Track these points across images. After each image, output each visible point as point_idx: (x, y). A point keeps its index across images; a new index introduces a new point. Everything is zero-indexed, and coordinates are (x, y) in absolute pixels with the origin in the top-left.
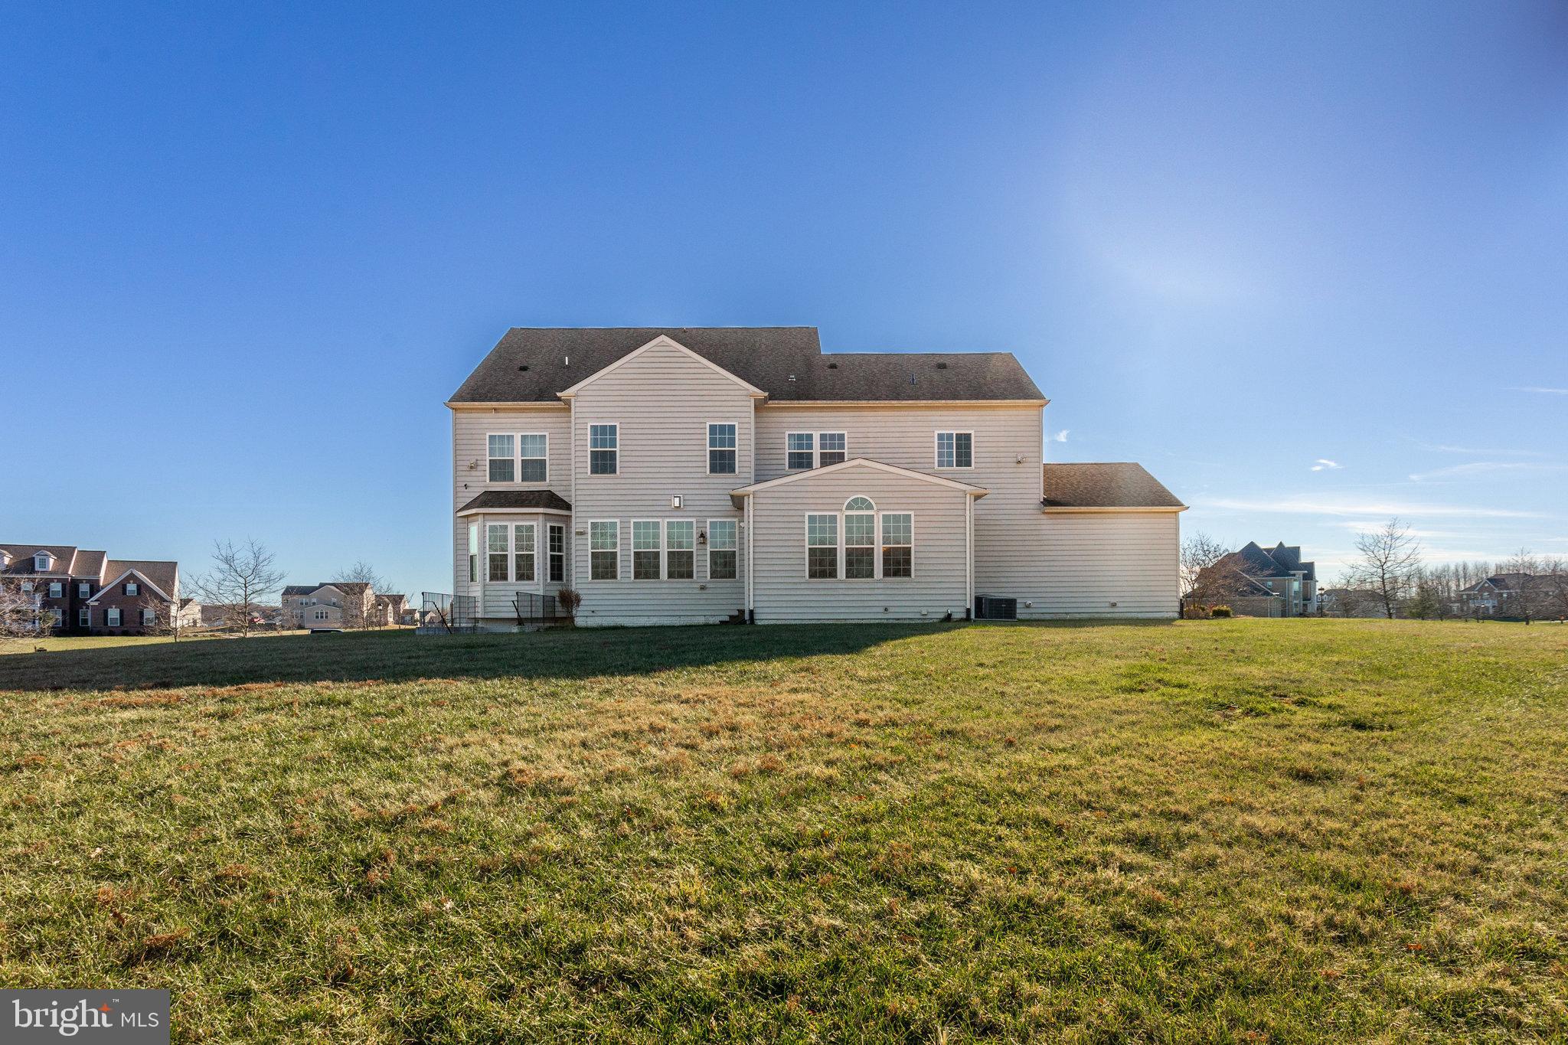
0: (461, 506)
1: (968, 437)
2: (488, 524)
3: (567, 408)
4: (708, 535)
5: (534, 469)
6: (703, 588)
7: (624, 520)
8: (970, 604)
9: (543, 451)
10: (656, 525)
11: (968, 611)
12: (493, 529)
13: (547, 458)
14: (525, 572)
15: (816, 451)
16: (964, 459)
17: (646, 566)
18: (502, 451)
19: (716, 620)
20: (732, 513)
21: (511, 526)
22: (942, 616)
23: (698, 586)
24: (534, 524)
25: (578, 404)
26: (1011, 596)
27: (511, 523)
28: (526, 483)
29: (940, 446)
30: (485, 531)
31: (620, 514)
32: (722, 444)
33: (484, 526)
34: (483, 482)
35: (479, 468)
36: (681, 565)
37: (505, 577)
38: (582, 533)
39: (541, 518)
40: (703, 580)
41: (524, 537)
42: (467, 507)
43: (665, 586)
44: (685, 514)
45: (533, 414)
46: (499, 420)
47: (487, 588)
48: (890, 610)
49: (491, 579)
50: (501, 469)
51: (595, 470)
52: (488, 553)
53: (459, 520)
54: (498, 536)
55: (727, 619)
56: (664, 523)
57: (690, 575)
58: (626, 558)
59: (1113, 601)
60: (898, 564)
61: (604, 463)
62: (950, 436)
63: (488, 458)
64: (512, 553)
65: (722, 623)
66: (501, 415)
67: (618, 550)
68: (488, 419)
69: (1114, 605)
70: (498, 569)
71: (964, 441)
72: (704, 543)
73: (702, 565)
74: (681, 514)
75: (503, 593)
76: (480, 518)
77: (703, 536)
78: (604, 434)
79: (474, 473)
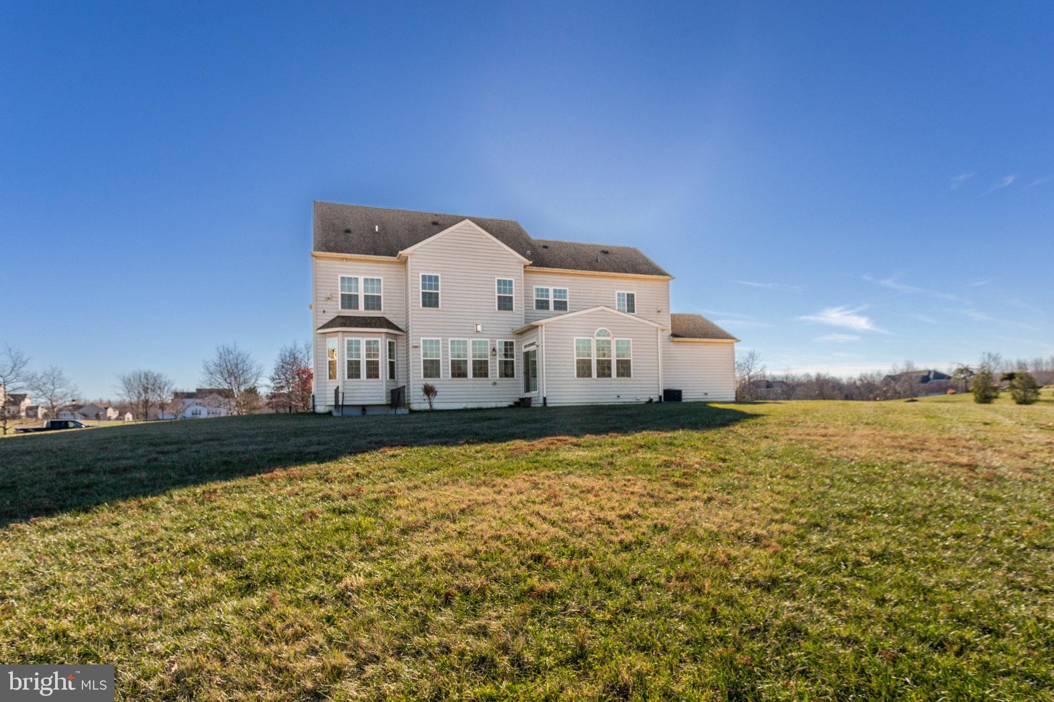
0: (321, 325)
1: (633, 295)
2: (346, 339)
3: (404, 262)
4: (497, 350)
5: (373, 302)
6: (495, 384)
7: (445, 338)
8: (661, 393)
9: (379, 290)
10: (465, 343)
11: (660, 397)
12: (350, 343)
13: (382, 295)
14: (373, 372)
15: (551, 300)
16: (631, 309)
17: (458, 371)
18: (350, 289)
19: (505, 404)
20: (512, 336)
21: (363, 341)
22: (647, 400)
23: (490, 382)
24: (379, 339)
25: (413, 260)
26: (680, 389)
27: (363, 339)
28: (367, 311)
29: (619, 300)
30: (344, 344)
31: (442, 335)
32: (505, 292)
33: (343, 340)
34: (336, 309)
35: (333, 299)
36: (481, 369)
37: (358, 376)
38: (416, 347)
39: (383, 335)
40: (494, 378)
41: (371, 349)
42: (324, 327)
43: (470, 382)
44: (483, 336)
45: (371, 264)
46: (345, 267)
47: (346, 383)
48: (621, 397)
49: (349, 377)
50: (349, 301)
51: (424, 305)
52: (346, 359)
53: (319, 336)
54: (352, 347)
55: (512, 403)
56: (470, 341)
57: (486, 375)
58: (446, 364)
59: (706, 392)
60: (624, 369)
61: (430, 300)
62: (623, 294)
63: (340, 293)
64: (363, 360)
65: (510, 407)
66: (348, 263)
67: (441, 359)
68: (338, 265)
69: (706, 394)
70: (353, 370)
71: (631, 298)
72: (495, 355)
73: (494, 369)
74: (480, 335)
75: (357, 387)
76: (340, 335)
77: (494, 350)
78: (430, 281)
79: (329, 302)
